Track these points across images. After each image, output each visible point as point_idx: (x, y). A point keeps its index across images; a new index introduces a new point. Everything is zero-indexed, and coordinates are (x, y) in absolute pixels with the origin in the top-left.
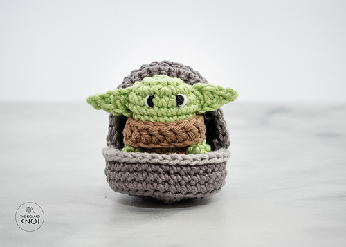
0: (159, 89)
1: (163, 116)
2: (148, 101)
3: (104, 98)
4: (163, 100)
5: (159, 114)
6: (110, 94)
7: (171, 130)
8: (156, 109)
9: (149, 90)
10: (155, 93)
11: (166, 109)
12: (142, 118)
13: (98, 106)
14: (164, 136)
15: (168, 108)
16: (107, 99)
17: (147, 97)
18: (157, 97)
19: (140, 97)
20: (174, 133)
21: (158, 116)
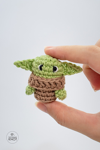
0: (46, 63)
1: (45, 75)
2: (40, 67)
3: (22, 63)
4: (47, 68)
5: (44, 74)
6: (24, 61)
7: (49, 83)
8: (43, 71)
9: (41, 62)
10: (44, 64)
11: (48, 72)
12: (36, 74)
13: (19, 66)
14: (45, 85)
15: (49, 72)
16: (23, 64)
17: (40, 65)
18: (44, 66)
19: (37, 65)
20: (50, 84)
21: (44, 75)
